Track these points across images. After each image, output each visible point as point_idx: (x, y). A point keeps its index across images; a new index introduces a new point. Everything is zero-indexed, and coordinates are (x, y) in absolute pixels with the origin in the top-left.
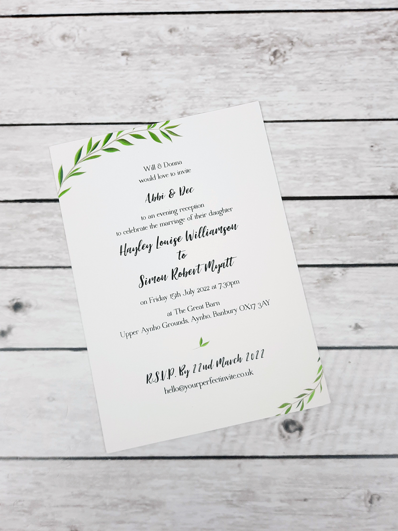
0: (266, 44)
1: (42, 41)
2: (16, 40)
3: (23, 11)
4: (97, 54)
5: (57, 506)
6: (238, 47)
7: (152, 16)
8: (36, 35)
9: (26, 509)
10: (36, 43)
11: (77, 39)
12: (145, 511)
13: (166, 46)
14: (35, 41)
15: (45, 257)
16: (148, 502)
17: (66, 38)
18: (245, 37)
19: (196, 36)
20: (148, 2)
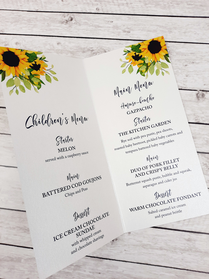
0: (95, 52)
1: (8, 45)
3: (2, 32)
6: (84, 52)
7: (51, 37)
8: (6, 42)
10: (6, 45)
11: (21, 44)
12: (25, 232)
13: (55, 50)
16: (26, 229)
17: (17, 44)
18: (87, 48)
19: (68, 46)
20: (51, 32)
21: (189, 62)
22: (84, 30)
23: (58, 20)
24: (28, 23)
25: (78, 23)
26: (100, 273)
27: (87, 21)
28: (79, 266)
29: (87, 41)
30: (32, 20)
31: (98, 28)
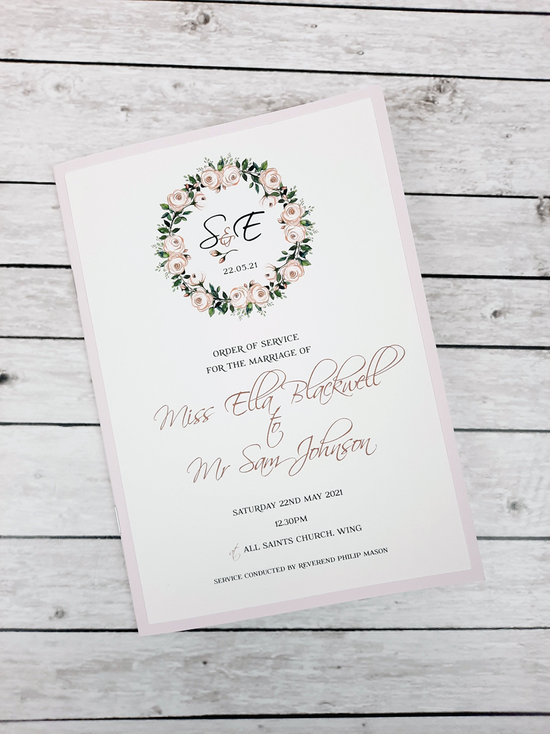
0: (278, 107)
1: (33, 91)
2: (4, 88)
3: (12, 54)
4: (94, 108)
5: (43, 586)
6: (247, 107)
7: (155, 68)
8: (27, 83)
9: (10, 589)
10: (27, 92)
11: (72, 90)
13: (170, 103)
14: (26, 90)
15: (34, 327)
17: (60, 88)
18: (255, 97)
19: (203, 93)
20: (151, 53)
21: (514, 128)
22: (242, 49)
23: (168, 22)
24: (86, 30)
25: (225, 29)
26: (339, 667)
27: (248, 23)
28: (286, 657)
29: (252, 77)
30: (94, 20)
31: (281, 43)
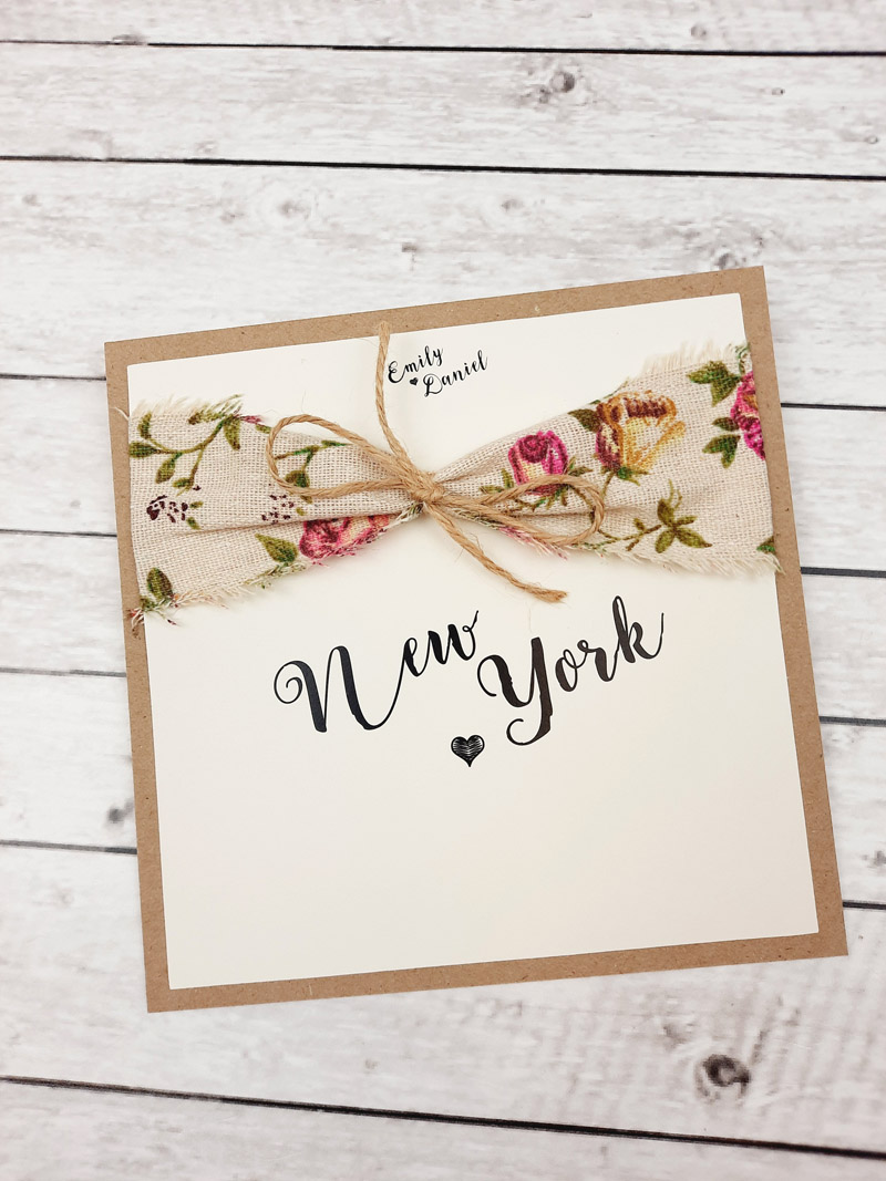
0: (706, 242)
1: (242, 215)
2: (189, 209)
3: (208, 151)
4: (352, 247)
6: (646, 243)
7: (469, 173)
8: (230, 201)
10: (229, 218)
11: (313, 214)
13: (495, 236)
14: (227, 213)
17: (291, 210)
18: (661, 225)
19: (558, 217)
20: (464, 146)
22: (637, 136)
23: (497, 88)
24: (342, 105)
27: (649, 88)
29: (657, 188)
30: (358, 88)
31: (711, 123)
